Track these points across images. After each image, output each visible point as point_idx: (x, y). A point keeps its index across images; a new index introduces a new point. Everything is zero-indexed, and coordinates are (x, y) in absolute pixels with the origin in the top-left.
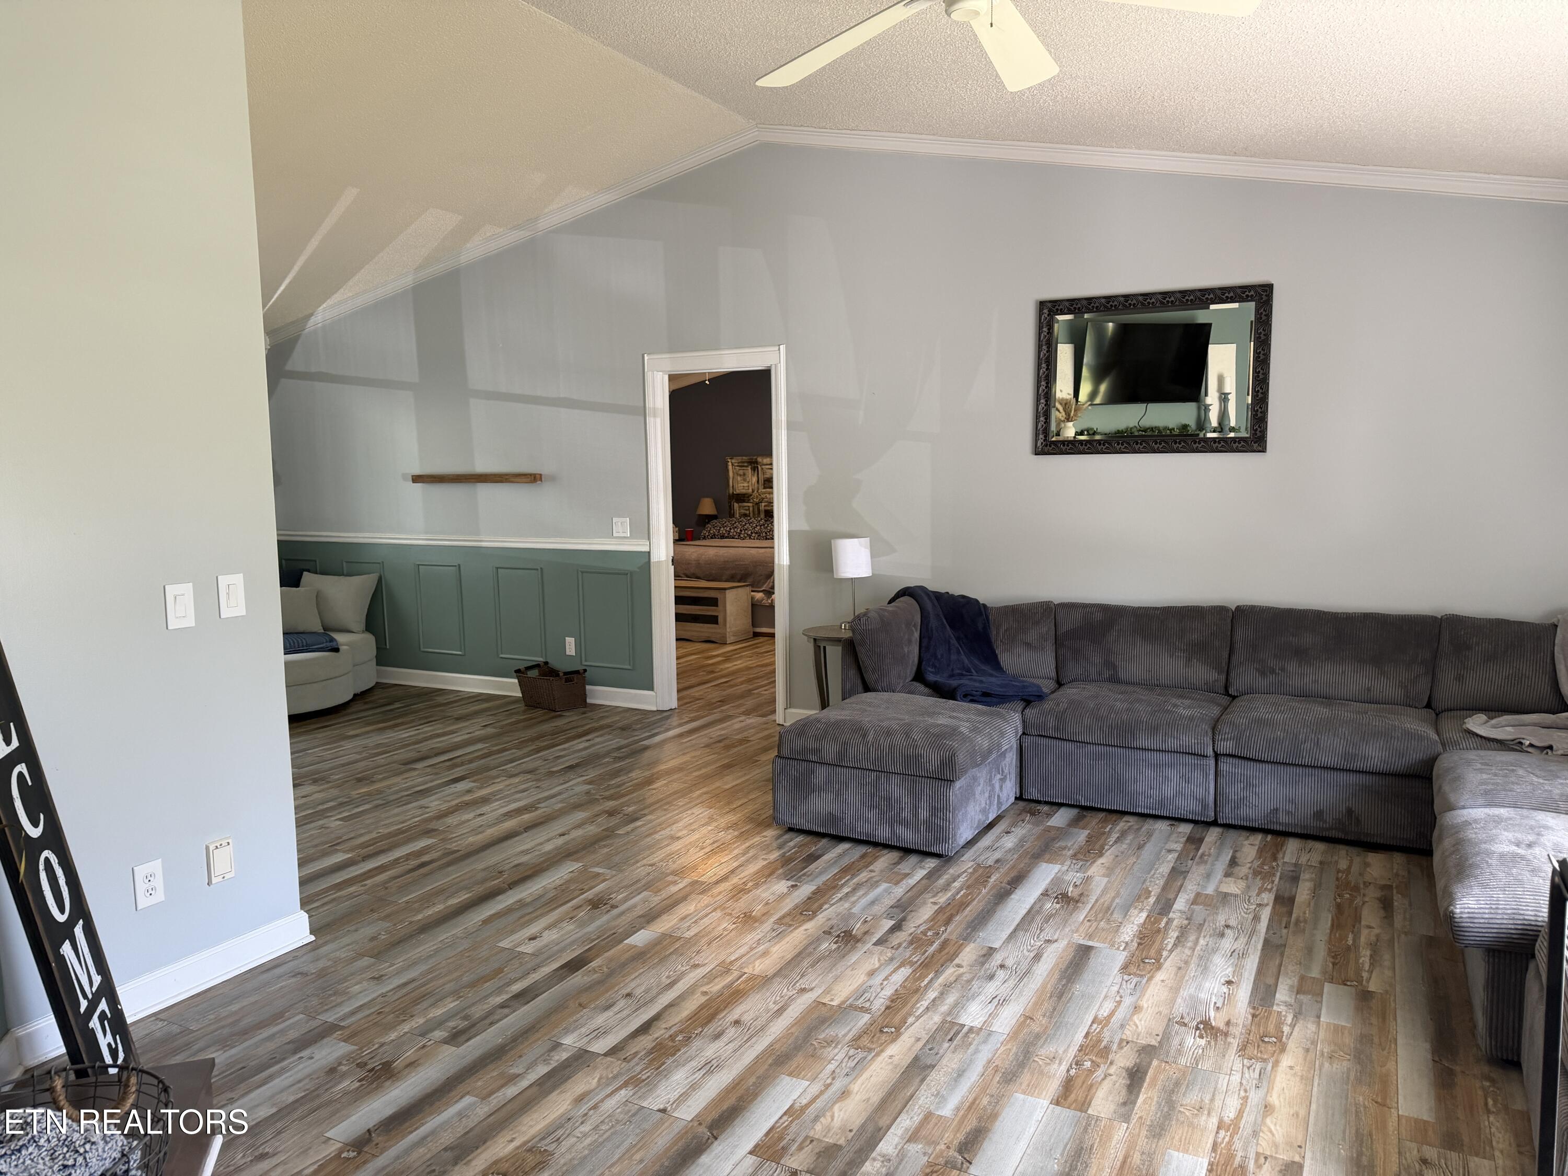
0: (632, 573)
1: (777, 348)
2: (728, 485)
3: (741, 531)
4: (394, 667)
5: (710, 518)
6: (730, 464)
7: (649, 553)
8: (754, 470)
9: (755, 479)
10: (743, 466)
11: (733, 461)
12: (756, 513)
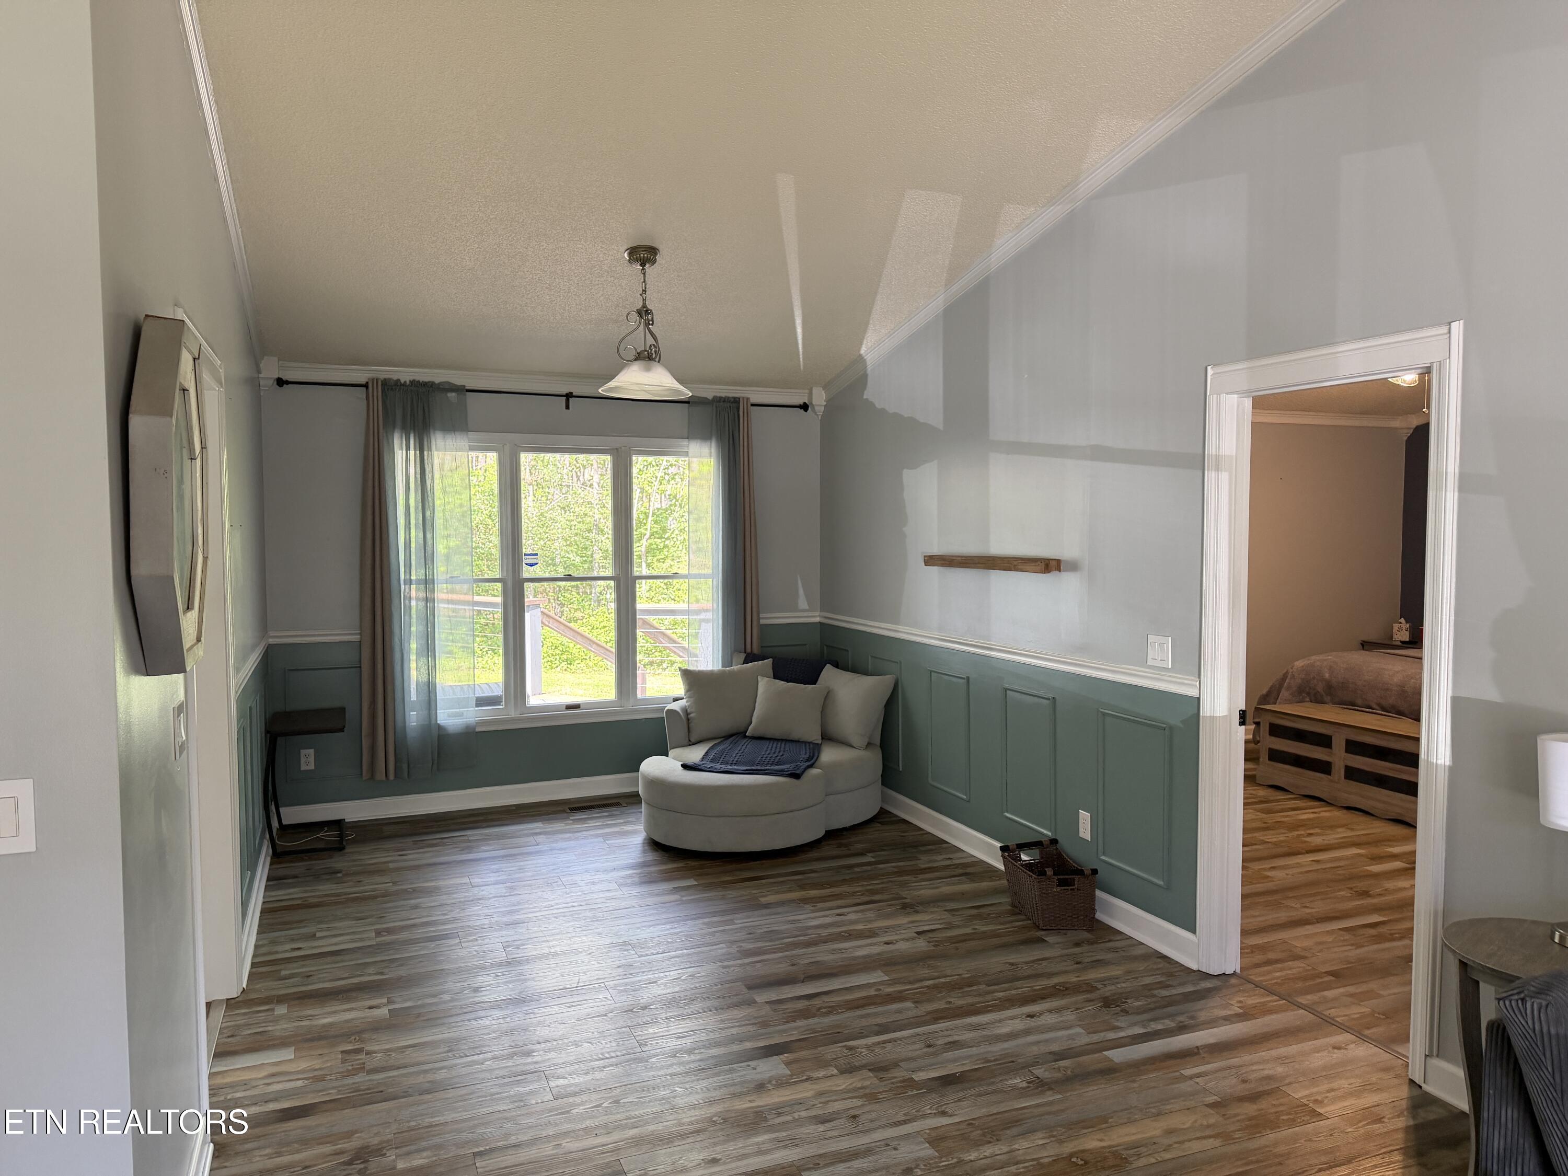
0: (1171, 728)
1: (1444, 330)
4: (907, 797)
7: (1199, 699)
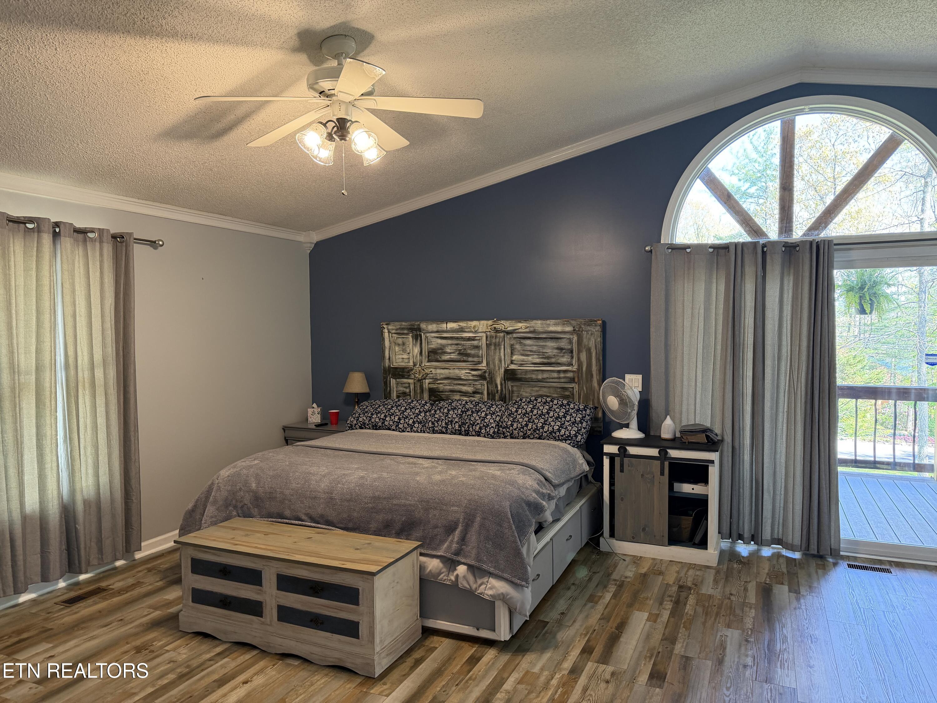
2: (384, 357)
3: (399, 419)
5: (359, 398)
6: (386, 331)
8: (416, 339)
9: (417, 350)
10: (403, 334)
11: (390, 327)
12: (419, 391)
